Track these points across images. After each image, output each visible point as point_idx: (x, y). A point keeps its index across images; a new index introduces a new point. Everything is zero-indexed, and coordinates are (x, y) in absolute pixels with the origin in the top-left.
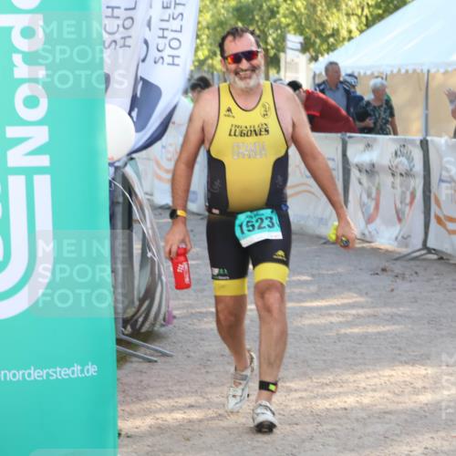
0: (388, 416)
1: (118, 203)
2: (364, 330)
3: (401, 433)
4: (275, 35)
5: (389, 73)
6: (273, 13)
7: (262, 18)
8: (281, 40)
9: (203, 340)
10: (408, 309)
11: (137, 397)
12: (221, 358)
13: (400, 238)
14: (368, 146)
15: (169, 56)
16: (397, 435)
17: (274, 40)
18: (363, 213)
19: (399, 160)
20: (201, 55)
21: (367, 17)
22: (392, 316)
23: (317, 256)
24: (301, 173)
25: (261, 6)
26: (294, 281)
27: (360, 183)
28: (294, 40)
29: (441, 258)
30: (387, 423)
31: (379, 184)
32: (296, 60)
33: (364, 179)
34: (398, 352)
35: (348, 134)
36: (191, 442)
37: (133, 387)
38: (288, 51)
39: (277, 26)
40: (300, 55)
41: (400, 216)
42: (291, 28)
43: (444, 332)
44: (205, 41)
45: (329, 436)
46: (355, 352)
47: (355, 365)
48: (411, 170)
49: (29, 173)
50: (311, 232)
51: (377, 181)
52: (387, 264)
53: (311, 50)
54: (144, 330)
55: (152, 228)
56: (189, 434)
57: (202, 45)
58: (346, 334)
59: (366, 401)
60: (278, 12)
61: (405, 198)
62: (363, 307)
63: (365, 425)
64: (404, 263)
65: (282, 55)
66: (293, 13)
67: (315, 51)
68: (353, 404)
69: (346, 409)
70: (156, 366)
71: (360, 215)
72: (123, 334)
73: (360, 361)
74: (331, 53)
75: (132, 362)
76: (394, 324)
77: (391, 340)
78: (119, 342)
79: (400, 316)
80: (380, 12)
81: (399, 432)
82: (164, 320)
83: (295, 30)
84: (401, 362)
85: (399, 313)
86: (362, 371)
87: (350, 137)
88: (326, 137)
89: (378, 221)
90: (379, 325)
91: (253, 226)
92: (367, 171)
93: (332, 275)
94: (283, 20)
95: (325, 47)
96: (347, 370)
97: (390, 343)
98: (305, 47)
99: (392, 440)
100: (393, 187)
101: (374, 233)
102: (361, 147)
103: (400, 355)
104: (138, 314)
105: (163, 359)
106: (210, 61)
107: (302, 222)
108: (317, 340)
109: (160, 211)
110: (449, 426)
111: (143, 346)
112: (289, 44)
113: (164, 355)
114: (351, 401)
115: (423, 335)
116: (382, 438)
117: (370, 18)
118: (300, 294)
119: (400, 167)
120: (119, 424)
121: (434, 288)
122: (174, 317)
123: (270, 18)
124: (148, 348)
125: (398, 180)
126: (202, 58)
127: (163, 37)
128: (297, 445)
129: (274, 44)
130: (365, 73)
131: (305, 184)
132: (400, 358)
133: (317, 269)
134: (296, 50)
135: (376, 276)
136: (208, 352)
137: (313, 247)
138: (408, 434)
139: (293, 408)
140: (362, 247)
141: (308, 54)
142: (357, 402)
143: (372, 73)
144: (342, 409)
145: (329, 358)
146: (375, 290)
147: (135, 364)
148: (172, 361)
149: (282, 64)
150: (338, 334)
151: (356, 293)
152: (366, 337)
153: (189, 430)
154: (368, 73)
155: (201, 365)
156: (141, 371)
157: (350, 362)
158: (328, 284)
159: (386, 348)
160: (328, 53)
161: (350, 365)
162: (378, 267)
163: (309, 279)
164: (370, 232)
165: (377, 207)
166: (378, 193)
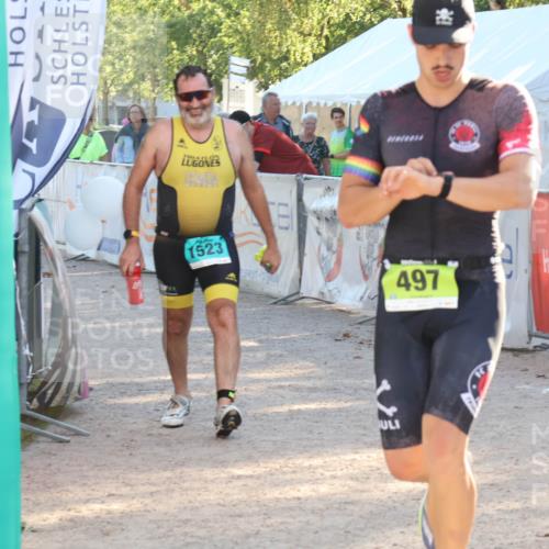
0: (351, 507)
1: (23, 252)
2: (323, 406)
4: (215, 57)
5: (354, 104)
6: (214, 31)
7: (200, 36)
8: (224, 63)
9: (126, 416)
11: (44, 484)
12: (149, 438)
13: (365, 298)
14: (329, 189)
15: (73, 74)
16: (362, 530)
17: (214, 62)
18: (322, 268)
20: (125, 79)
21: (327, 38)
22: (356, 390)
23: (266, 318)
24: (247, 220)
25: (200, 22)
27: (319, 233)
28: (239, 63)
30: (349, 515)
31: (341, 235)
32: (242, 87)
33: (324, 228)
34: (364, 432)
35: (305, 176)
36: (111, 538)
37: (41, 472)
38: (232, 75)
39: (220, 47)
40: (247, 81)
41: (367, 272)
42: (235, 49)
44: (130, 63)
45: (280, 531)
46: (311, 432)
47: (311, 447)
50: (259, 289)
51: (339, 231)
52: (349, 329)
53: (260, 76)
54: (54, 404)
55: (65, 282)
56: (109, 527)
57: (126, 66)
58: (299, 410)
59: (324, 489)
60: (219, 31)
62: (320, 379)
63: (322, 516)
65: (224, 81)
66: (237, 31)
67: (263, 77)
68: (309, 494)
69: (299, 499)
70: (67, 446)
71: (318, 269)
72: (29, 409)
73: (319, 442)
74: (284, 81)
75: (38, 442)
76: (358, 399)
77: (354, 418)
78: (24, 418)
79: (365, 389)
80: (343, 32)
81: (362, 526)
82: (79, 392)
83: (240, 51)
84: (365, 443)
85: (364, 386)
86: (319, 454)
87: (306, 179)
88: (278, 178)
89: (339, 279)
90: (340, 400)
92: (327, 219)
93: (285, 340)
94: (226, 39)
95: (276, 72)
96: (301, 453)
97: (353, 421)
98: (252, 73)
99: (355, 535)
100: (358, 239)
101: (335, 292)
102: (320, 190)
103: (364, 435)
104: (47, 386)
105: (73, 440)
106: (136, 86)
108: (265, 417)
109: (74, 263)
111: (52, 423)
112: (233, 68)
113: (78, 434)
114: (305, 491)
116: (342, 532)
117: (331, 40)
120: (23, 516)
122: (91, 389)
123: (210, 37)
124: (58, 425)
125: (365, 230)
126: (126, 81)
127: (59, 51)
128: (239, 541)
129: (214, 68)
130: (325, 104)
131: (250, 233)
132: (366, 439)
133: (265, 334)
134: (241, 75)
135: (338, 343)
136: (131, 431)
137: (261, 308)
138: (373, 528)
139: (235, 497)
140: (321, 309)
141: (255, 80)
142: (314, 490)
143: (334, 104)
144: (294, 498)
145: (279, 438)
146: (336, 359)
147: (42, 445)
148: (88, 441)
149: (225, 91)
150: (290, 411)
151: (312, 362)
152: (324, 414)
153: (109, 523)
154: (330, 104)
155: (123, 446)
156: (50, 453)
157: (305, 443)
158: (279, 352)
159: (348, 427)
160: (280, 80)
161: (305, 447)
162: (339, 332)
163: (255, 345)
164: (330, 291)
165: (339, 262)
166: (340, 245)
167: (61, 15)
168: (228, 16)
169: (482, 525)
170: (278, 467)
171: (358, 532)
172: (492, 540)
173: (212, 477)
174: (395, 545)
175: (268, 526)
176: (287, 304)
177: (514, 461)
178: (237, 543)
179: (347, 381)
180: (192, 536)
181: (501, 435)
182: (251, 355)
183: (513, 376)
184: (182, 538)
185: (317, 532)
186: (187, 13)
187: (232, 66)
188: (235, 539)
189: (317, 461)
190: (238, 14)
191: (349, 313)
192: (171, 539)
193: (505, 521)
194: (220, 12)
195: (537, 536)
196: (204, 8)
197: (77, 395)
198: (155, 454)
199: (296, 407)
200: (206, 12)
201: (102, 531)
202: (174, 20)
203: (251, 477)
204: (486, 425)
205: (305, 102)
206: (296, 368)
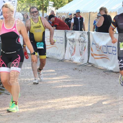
0: (76, 110)
2: (70, 86)
3: (80, 114)
4: (45, 2)
9: (23, 88)
10: (83, 80)
11: (4, 104)
12: (28, 94)
13: (81, 60)
14: (72, 34)
16: (79, 115)
18: (70, 53)
19: (81, 38)
23: (57, 65)
26: (50, 72)
28: (51, 3)
29: (92, 66)
30: (76, 112)
31: (75, 45)
32: (52, 9)
33: (71, 43)
34: (80, 92)
35: (67, 30)
36: (20, 117)
38: (49, 6)
40: (53, 7)
41: (81, 54)
43: (93, 86)
44: (25, 3)
45: (59, 115)
46: (67, 92)
47: (67, 95)
48: (84, 41)
52: (77, 67)
53: (56, 6)
56: (19, 115)
58: (65, 87)
61: (83, 49)
62: (70, 79)
63: (70, 112)
64: (82, 67)
65: (47, 7)
69: (64, 108)
73: (69, 94)
74: (62, 7)
75: (2, 94)
76: (78, 84)
77: (78, 89)
79: (80, 82)
86: (69, 97)
87: (67, 31)
88: (60, 31)
89: (75, 55)
90: (74, 84)
93: (61, 70)
95: (60, 5)
96: (65, 97)
97: (77, 89)
98: (54, 5)
100: (79, 46)
103: (80, 93)
107: (53, 55)
108: (56, 88)
110: (94, 112)
112: (50, 4)
115: (87, 87)
116: (74, 116)
118: (52, 75)
119: (81, 40)
121: (90, 74)
125: (81, 43)
126: (24, 8)
128: (50, 118)
129: (45, 4)
130: (72, 13)
132: (80, 94)
133: (57, 68)
135: (74, 71)
136: (25, 92)
137: (56, 62)
138: (82, 115)
139: (49, 107)
140: (70, 63)
141: (55, 7)
143: (74, 13)
144: (63, 108)
145: (60, 93)
146: (73, 74)
149: (48, 10)
150: (62, 87)
151: (68, 75)
152: (71, 88)
153: (19, 114)
155: (23, 95)
156: (5, 97)
157: (66, 94)
158: (60, 73)
159: (76, 91)
160: (61, 7)
161: (66, 95)
162: (74, 68)
163: (54, 71)
164: (72, 58)
165: (74, 51)
166: (75, 47)
169: (107, 114)
170: (59, 100)
171: (78, 116)
172: (110, 117)
173: (44, 103)
174: (87, 119)
175: (57, 114)
176: (62, 61)
177: (115, 98)
178: (49, 118)
179: (76, 80)
180: (39, 117)
181: (112, 92)
182: (53, 74)
183: (116, 78)
184: (36, 117)
185: (68, 116)
187: (49, 4)
188: (49, 117)
189: (69, 99)
191: (77, 63)
192: (34, 117)
193: (113, 113)
195: (121, 116)
198: (30, 97)
199: (64, 86)
201: (17, 115)
203: (53, 103)
204: (109, 90)
205: (67, 12)
206: (64, 77)
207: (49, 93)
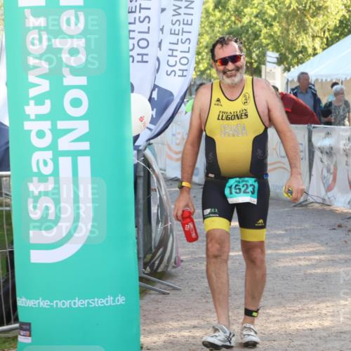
0: (344, 335)
1: (140, 176)
2: (325, 271)
4: (257, 52)
5: (343, 80)
6: (257, 36)
7: (248, 39)
8: (264, 54)
11: (154, 320)
14: (328, 134)
15: (180, 70)
17: (257, 55)
18: (324, 184)
20: (202, 67)
21: (327, 39)
22: (346, 260)
23: (289, 216)
24: (277, 154)
25: (248, 31)
27: (322, 161)
28: (272, 56)
30: (343, 340)
31: (336, 162)
32: (274, 70)
33: (325, 158)
35: (313, 125)
37: (151, 313)
38: (267, 64)
39: (260, 46)
40: (277, 66)
42: (269, 47)
44: (205, 57)
46: (318, 288)
47: (319, 297)
49: (74, 155)
51: (335, 160)
52: (342, 222)
53: (285, 63)
54: (160, 270)
57: (202, 59)
58: (311, 274)
59: (327, 323)
60: (260, 35)
62: (324, 254)
63: (326, 341)
65: (263, 67)
66: (271, 36)
67: (287, 64)
68: (317, 326)
69: (311, 330)
70: (168, 297)
71: (322, 185)
72: (144, 273)
73: (323, 294)
74: (300, 66)
75: (150, 294)
78: (141, 279)
80: (338, 34)
82: (175, 263)
83: (273, 48)
86: (323, 302)
87: (314, 127)
88: (296, 128)
89: (335, 190)
90: (336, 267)
91: (240, 189)
92: (327, 153)
93: (301, 230)
94: (264, 41)
95: (295, 60)
96: (312, 301)
98: (280, 62)
100: (347, 165)
101: (332, 198)
102: (323, 134)
104: (155, 258)
105: (172, 293)
106: (208, 72)
107: (278, 191)
108: (289, 278)
109: (170, 182)
111: (158, 282)
112: (268, 59)
113: (175, 289)
114: (315, 324)
117: (330, 39)
118: (277, 244)
120: (141, 340)
122: (182, 261)
123: (254, 40)
124: (162, 283)
126: (203, 69)
127: (172, 56)
129: (256, 59)
130: (326, 80)
131: (280, 162)
133: (288, 225)
134: (274, 63)
137: (286, 209)
139: (272, 328)
140: (324, 209)
141: (282, 66)
142: (320, 324)
143: (332, 80)
144: (308, 329)
145: (298, 292)
146: (333, 241)
147: (153, 296)
148: (180, 293)
149: (263, 74)
150: (305, 274)
151: (319, 243)
152: (326, 276)
153: (194, 344)
154: (329, 80)
155: (202, 296)
156: (157, 301)
157: (314, 294)
158: (297, 237)
160: (298, 65)
161: (314, 297)
162: (335, 224)
163: (283, 232)
164: (329, 198)
165: (334, 179)
166: (336, 169)
167: (175, 34)
168: (266, 26)
175: (292, 347)
176: (302, 206)
182: (280, 239)
186: (239, 25)
189: (322, 306)
190: (271, 25)
194: (260, 24)
196: (250, 22)
197: (174, 265)
199: (309, 272)
200: (252, 24)
202: (232, 30)
206: (308, 247)
207: (269, 291)
